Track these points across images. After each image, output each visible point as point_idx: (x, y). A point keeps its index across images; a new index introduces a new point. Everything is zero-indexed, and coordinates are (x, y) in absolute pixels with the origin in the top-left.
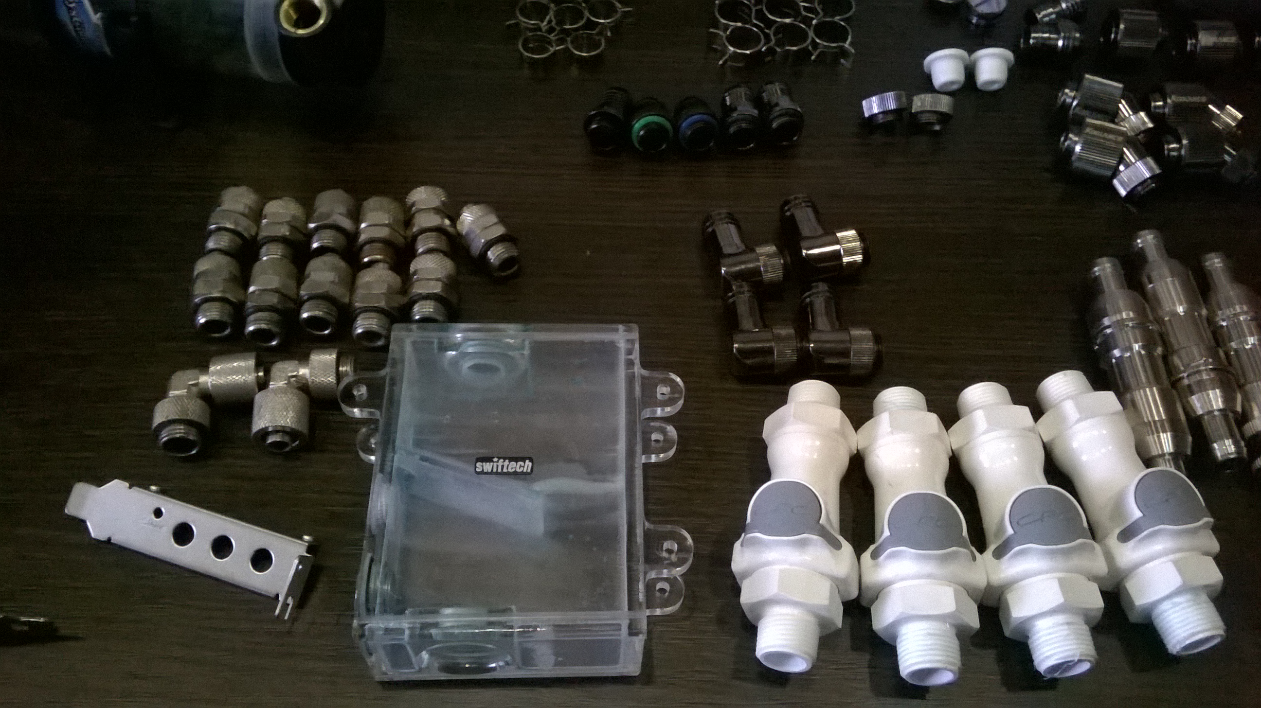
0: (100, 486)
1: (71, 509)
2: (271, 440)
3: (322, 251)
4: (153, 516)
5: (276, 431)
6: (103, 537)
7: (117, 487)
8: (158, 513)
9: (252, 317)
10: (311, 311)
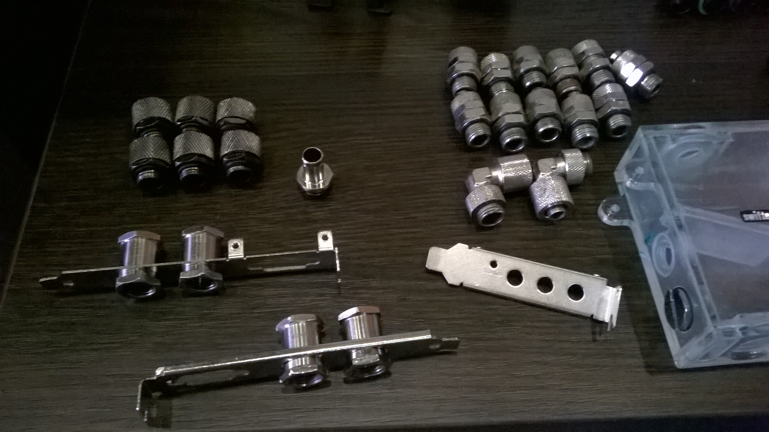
0: (447, 248)
1: (430, 265)
2: (553, 212)
3: (534, 86)
4: (490, 267)
5: (554, 206)
6: (456, 282)
7: (460, 248)
8: (494, 264)
9: (505, 133)
10: (544, 126)
